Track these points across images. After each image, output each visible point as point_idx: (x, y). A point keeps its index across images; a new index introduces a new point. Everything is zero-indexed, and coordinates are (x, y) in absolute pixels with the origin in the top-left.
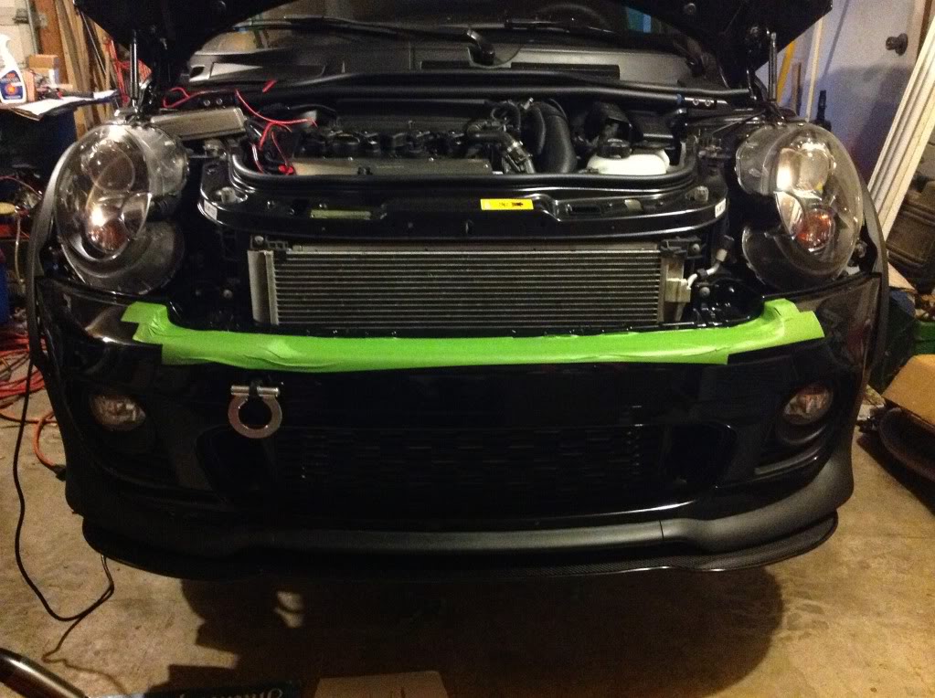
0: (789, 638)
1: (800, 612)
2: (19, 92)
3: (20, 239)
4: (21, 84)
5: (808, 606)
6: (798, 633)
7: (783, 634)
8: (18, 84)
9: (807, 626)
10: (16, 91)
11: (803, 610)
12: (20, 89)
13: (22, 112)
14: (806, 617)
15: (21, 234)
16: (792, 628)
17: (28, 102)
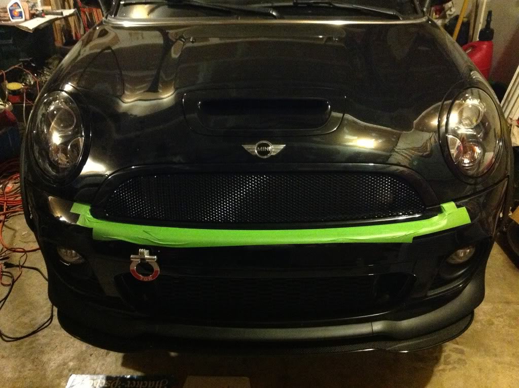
0: (444, 370)
1: (451, 353)
2: (20, 15)
3: (26, 104)
4: (21, 10)
5: (457, 349)
6: (450, 367)
7: (441, 367)
8: (19, 10)
9: (455, 362)
10: (19, 14)
11: (453, 351)
12: (21, 13)
13: (23, 27)
14: (455, 356)
15: (26, 101)
16: (447, 363)
17: (26, 20)
